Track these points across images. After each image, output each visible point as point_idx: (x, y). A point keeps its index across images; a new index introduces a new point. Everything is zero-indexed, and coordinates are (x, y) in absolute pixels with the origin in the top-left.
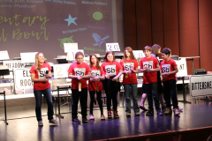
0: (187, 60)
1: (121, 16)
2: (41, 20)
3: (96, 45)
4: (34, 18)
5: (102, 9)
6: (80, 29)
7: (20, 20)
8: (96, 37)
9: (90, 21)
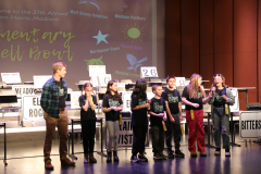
0: (239, 91)
1: (162, 35)
2: (65, 36)
3: (131, 68)
4: (57, 34)
5: (140, 25)
6: (112, 49)
7: (39, 35)
8: (131, 58)
9: (124, 38)
